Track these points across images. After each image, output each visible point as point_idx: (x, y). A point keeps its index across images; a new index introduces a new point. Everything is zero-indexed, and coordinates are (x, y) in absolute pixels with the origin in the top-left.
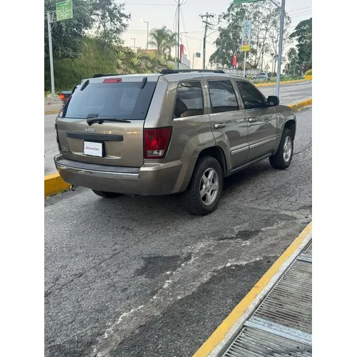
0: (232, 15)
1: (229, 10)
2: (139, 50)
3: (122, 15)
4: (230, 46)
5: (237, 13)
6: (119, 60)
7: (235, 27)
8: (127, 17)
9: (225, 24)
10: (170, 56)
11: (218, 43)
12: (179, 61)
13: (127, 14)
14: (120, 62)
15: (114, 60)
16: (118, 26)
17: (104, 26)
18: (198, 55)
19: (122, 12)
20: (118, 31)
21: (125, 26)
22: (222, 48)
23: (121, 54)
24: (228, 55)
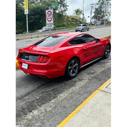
0: (100, 3)
1: (99, 2)
2: (71, 16)
3: (67, 6)
4: (99, 14)
5: (101, 3)
6: (65, 19)
7: (101, 7)
8: (68, 6)
9: (97, 7)
10: (80, 18)
12: (83, 19)
14: (65, 20)
16: (65, 9)
17: (61, 9)
18: (89, 17)
19: (66, 5)
20: (65, 10)
21: (67, 9)
22: (96, 14)
23: (66, 17)
24: (98, 16)
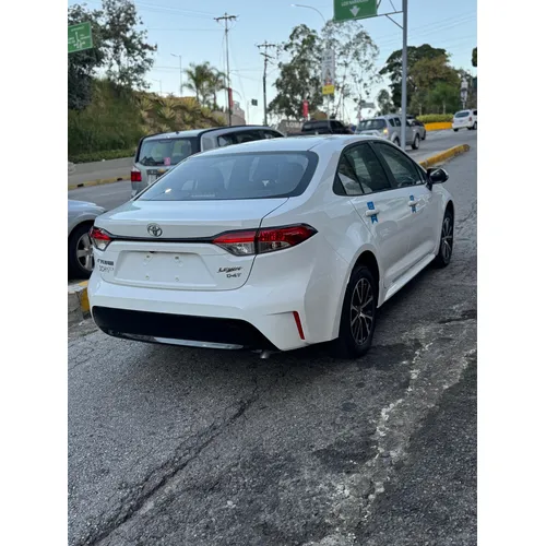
0: (297, 44)
1: (291, 37)
2: (172, 97)
3: (146, 47)
4: (297, 89)
5: (304, 42)
6: (142, 112)
7: (301, 62)
8: (151, 49)
9: (287, 58)
10: (215, 105)
11: (278, 85)
12: (230, 111)
13: (152, 45)
14: (145, 114)
15: (136, 111)
16: (139, 62)
17: (119, 62)
18: (254, 102)
19: (144, 42)
20: (140, 70)
21: (150, 61)
22: (285, 93)
23: (145, 102)
24: (295, 102)
